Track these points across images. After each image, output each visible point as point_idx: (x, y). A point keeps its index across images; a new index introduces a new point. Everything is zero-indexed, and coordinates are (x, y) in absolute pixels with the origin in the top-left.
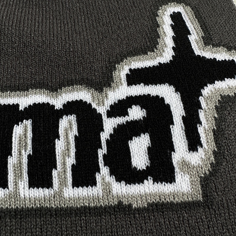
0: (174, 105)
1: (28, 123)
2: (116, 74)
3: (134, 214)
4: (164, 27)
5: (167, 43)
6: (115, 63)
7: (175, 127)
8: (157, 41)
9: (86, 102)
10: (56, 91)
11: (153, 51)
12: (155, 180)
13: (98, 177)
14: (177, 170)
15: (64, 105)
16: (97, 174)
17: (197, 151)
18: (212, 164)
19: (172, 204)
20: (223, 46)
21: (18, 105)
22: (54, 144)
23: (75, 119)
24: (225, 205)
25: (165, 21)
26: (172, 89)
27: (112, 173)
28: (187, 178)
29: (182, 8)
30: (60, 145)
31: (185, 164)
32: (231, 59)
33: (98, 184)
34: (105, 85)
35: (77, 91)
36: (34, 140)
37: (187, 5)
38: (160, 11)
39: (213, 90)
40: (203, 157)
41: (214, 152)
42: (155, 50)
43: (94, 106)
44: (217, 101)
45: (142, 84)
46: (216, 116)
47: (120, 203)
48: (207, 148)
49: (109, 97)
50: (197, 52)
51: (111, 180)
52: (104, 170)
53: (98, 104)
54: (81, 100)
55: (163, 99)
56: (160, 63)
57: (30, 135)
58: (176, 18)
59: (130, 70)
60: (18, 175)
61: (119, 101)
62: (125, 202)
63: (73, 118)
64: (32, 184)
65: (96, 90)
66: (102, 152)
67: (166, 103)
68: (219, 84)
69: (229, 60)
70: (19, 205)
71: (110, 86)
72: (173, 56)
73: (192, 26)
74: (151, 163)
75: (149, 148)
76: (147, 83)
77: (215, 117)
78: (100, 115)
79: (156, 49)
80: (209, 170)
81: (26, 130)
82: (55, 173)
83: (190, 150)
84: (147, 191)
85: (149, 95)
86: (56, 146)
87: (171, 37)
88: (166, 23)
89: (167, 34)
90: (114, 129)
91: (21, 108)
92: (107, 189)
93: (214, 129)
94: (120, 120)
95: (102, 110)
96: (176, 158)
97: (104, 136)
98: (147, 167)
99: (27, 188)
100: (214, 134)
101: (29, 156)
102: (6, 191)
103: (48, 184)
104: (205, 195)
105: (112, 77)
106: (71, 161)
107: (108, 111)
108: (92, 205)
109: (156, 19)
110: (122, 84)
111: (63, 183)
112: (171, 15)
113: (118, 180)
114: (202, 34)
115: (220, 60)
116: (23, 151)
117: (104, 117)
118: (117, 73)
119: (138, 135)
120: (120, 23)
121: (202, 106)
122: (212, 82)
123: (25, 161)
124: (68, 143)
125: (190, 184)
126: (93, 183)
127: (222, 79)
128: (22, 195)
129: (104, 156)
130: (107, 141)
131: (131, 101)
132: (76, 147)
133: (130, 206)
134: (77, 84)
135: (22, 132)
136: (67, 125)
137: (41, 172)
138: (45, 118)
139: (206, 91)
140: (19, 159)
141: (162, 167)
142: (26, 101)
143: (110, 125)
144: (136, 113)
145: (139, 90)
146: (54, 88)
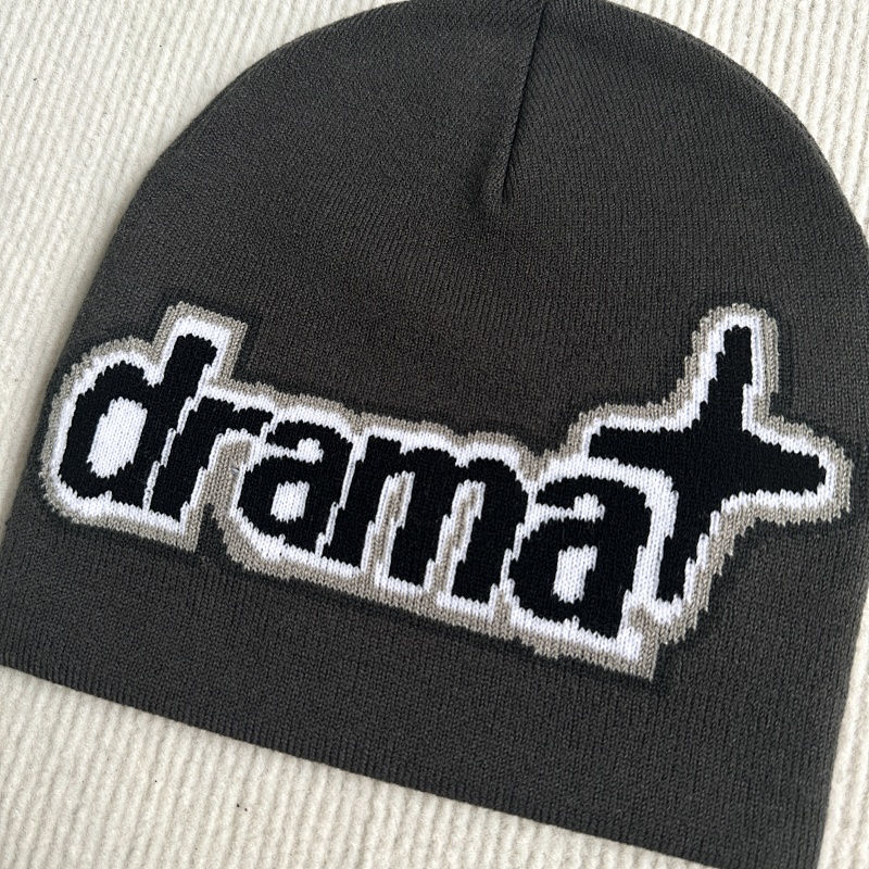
0: (660, 514)
1: (409, 478)
2: (573, 430)
3: (534, 664)
4: (701, 356)
5: (693, 391)
6: (580, 409)
7: (647, 551)
8: (675, 384)
9: (508, 467)
10: (465, 434)
11: (660, 402)
12: (583, 625)
13: (494, 592)
14: (625, 620)
15: (471, 462)
16: (493, 586)
17: (671, 600)
18: (689, 631)
19: (599, 668)
20: (810, 424)
21: (399, 444)
22: (440, 522)
23: (483, 490)
24: (689, 700)
25: (709, 343)
26: (669, 482)
27: (516, 592)
28: (638, 638)
29: (759, 320)
30: (448, 526)
31: (642, 618)
32: (812, 455)
33: (490, 601)
34: (548, 446)
35: (499, 443)
36: (411, 507)
37: (771, 314)
38: (707, 320)
39: (746, 505)
40: (679, 615)
41: (702, 613)
42: (664, 401)
43: (519, 476)
44: (745, 528)
45: (616, 460)
46: (731, 554)
47: (517, 640)
48: (690, 602)
49: (550, 468)
50: (749, 424)
51: (513, 602)
52: (506, 585)
53: (527, 476)
54: (501, 462)
55: (643, 496)
56: (663, 429)
57: (407, 497)
58: (738, 341)
59: (603, 428)
60: (378, 553)
61: (565, 479)
62: (525, 642)
63: (480, 488)
64: (395, 572)
65: (531, 449)
66: (510, 556)
67: (646, 505)
69: (808, 455)
70: (369, 595)
71: (557, 448)
72: (695, 421)
73: (762, 366)
74: (585, 596)
75: (589, 572)
76: (624, 461)
77: (727, 555)
78: (525, 495)
79: (668, 398)
80: (680, 638)
81: (402, 489)
82: (430, 565)
83: (658, 596)
84: (565, 636)
85: (621, 483)
86: (443, 526)
87: (708, 380)
88: (709, 347)
89: (701, 372)
90: (542, 524)
91: (403, 450)
92: (503, 613)
93: (716, 575)
94: (556, 513)
95: (531, 487)
96: (631, 601)
97: (522, 532)
98: (577, 601)
99: (386, 575)
100: (714, 583)
101: (399, 529)
102: (357, 571)
103: (418, 580)
104: (659, 673)
105: (565, 434)
106: (459, 554)
107: (540, 492)
108: (474, 629)
109: (690, 336)
110: (579, 451)
111: (439, 584)
112: (727, 332)
113: (524, 605)
114: (774, 387)
115: (789, 451)
116: (392, 520)
117: (531, 500)
118: (577, 428)
119: (578, 545)
120: (615, 331)
121: (711, 529)
123: (392, 535)
124: (462, 527)
125: (639, 648)
126: (485, 599)
127: (775, 489)
128: (377, 583)
129: (513, 562)
130: (525, 540)
131: (585, 485)
132: (473, 536)
133: (531, 649)
134: (502, 432)
135: (397, 488)
136: (469, 498)
137: (411, 557)
138: (436, 477)
139: (731, 505)
140: (383, 529)
141: (600, 609)
142: (413, 439)
143: (537, 516)
144: (588, 508)
145: (607, 469)
146: (463, 429)
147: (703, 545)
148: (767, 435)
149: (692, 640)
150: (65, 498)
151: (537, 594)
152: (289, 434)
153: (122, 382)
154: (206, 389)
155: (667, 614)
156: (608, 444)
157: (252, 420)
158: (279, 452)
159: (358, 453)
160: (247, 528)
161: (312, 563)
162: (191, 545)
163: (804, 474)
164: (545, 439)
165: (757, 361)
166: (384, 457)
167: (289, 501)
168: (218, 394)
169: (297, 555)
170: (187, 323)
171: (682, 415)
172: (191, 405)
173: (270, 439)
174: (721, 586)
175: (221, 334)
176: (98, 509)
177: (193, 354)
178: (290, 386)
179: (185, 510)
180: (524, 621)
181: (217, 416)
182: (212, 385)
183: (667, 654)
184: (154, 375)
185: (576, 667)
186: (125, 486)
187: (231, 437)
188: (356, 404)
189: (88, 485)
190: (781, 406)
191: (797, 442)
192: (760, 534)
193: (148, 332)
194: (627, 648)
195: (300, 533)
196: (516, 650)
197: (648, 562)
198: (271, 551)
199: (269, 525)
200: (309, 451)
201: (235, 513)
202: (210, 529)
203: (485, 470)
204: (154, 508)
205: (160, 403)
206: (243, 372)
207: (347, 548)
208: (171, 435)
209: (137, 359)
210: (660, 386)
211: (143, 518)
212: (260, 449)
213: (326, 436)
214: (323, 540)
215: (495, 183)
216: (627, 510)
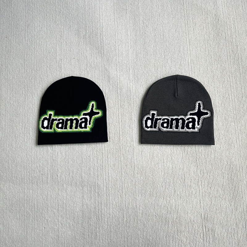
0: (196, 119)
1: (175, 121)
5: (197, 109)
6: (188, 112)
9: (183, 118)
12: (192, 129)
24: (202, 133)
26: (196, 116)
30: (179, 124)
31: (197, 127)
33: (184, 129)
36: (176, 123)
37: (201, 101)
38: (197, 103)
48: (200, 125)
49: (187, 117)
52: (186, 127)
58: (199, 104)
60: (174, 128)
63: (181, 120)
68: (204, 116)
70: (174, 131)
75: (192, 125)
76: (193, 115)
77: (202, 121)
82: (179, 127)
83: (198, 125)
85: (193, 117)
88: (197, 105)
89: (197, 107)
94: (188, 121)
95: (185, 119)
96: (196, 126)
97: (186, 123)
98: (191, 127)
103: (178, 129)
106: (181, 126)
108: (184, 132)
109: (195, 104)
110: (189, 115)
111: (180, 129)
113: (187, 129)
114: (203, 107)
119: (191, 123)
121: (201, 119)
122: (203, 116)
129: (186, 125)
131: (190, 118)
132: (182, 124)
134: (182, 115)
135: (174, 122)
136: (180, 121)
137: (177, 127)
138: (177, 120)
139: (202, 117)
140: (174, 125)
141: (193, 127)
142: (174, 118)
143: (186, 121)
144: (191, 120)
145: (191, 116)
146: (178, 116)
147: (200, 121)
148: (203, 111)
149: (201, 128)
150: (146, 129)
151: (188, 128)
152: (164, 119)
153: (148, 118)
154: (155, 117)
155: (198, 127)
156: (191, 114)
157: (160, 119)
158: (163, 121)
159: (170, 120)
160: (162, 128)
161: (169, 129)
162: (158, 131)
163: (207, 114)
164: (186, 115)
165: (201, 105)
166: (172, 120)
167: (165, 125)
168: (156, 118)
169: (167, 129)
170: (152, 112)
171: (196, 111)
172: (154, 119)
173: (162, 120)
174: (202, 124)
175: (155, 112)
176: (149, 129)
177: (153, 115)
178: (162, 116)
179: (157, 128)
180: (187, 130)
181: (157, 120)
182: (156, 117)
183: (199, 130)
184: (151, 117)
185: (192, 132)
186: (151, 127)
187: (159, 121)
188: (168, 116)
189: (148, 128)
190: (204, 109)
191: (206, 111)
192: (204, 119)
193: (149, 114)
194: (196, 130)
195: (167, 127)
196: (187, 132)
197: (196, 123)
198: (165, 129)
199: (164, 127)
200: (166, 121)
201: (161, 127)
202: (159, 129)
203: (181, 119)
204: (154, 128)
205: (152, 120)
206: (158, 115)
207: (171, 128)
208: (154, 122)
209: (149, 116)
210: (194, 109)
211: (153, 129)
212: (162, 121)
213: (167, 119)
214: (169, 128)
215: (176, 95)
216: (194, 120)
